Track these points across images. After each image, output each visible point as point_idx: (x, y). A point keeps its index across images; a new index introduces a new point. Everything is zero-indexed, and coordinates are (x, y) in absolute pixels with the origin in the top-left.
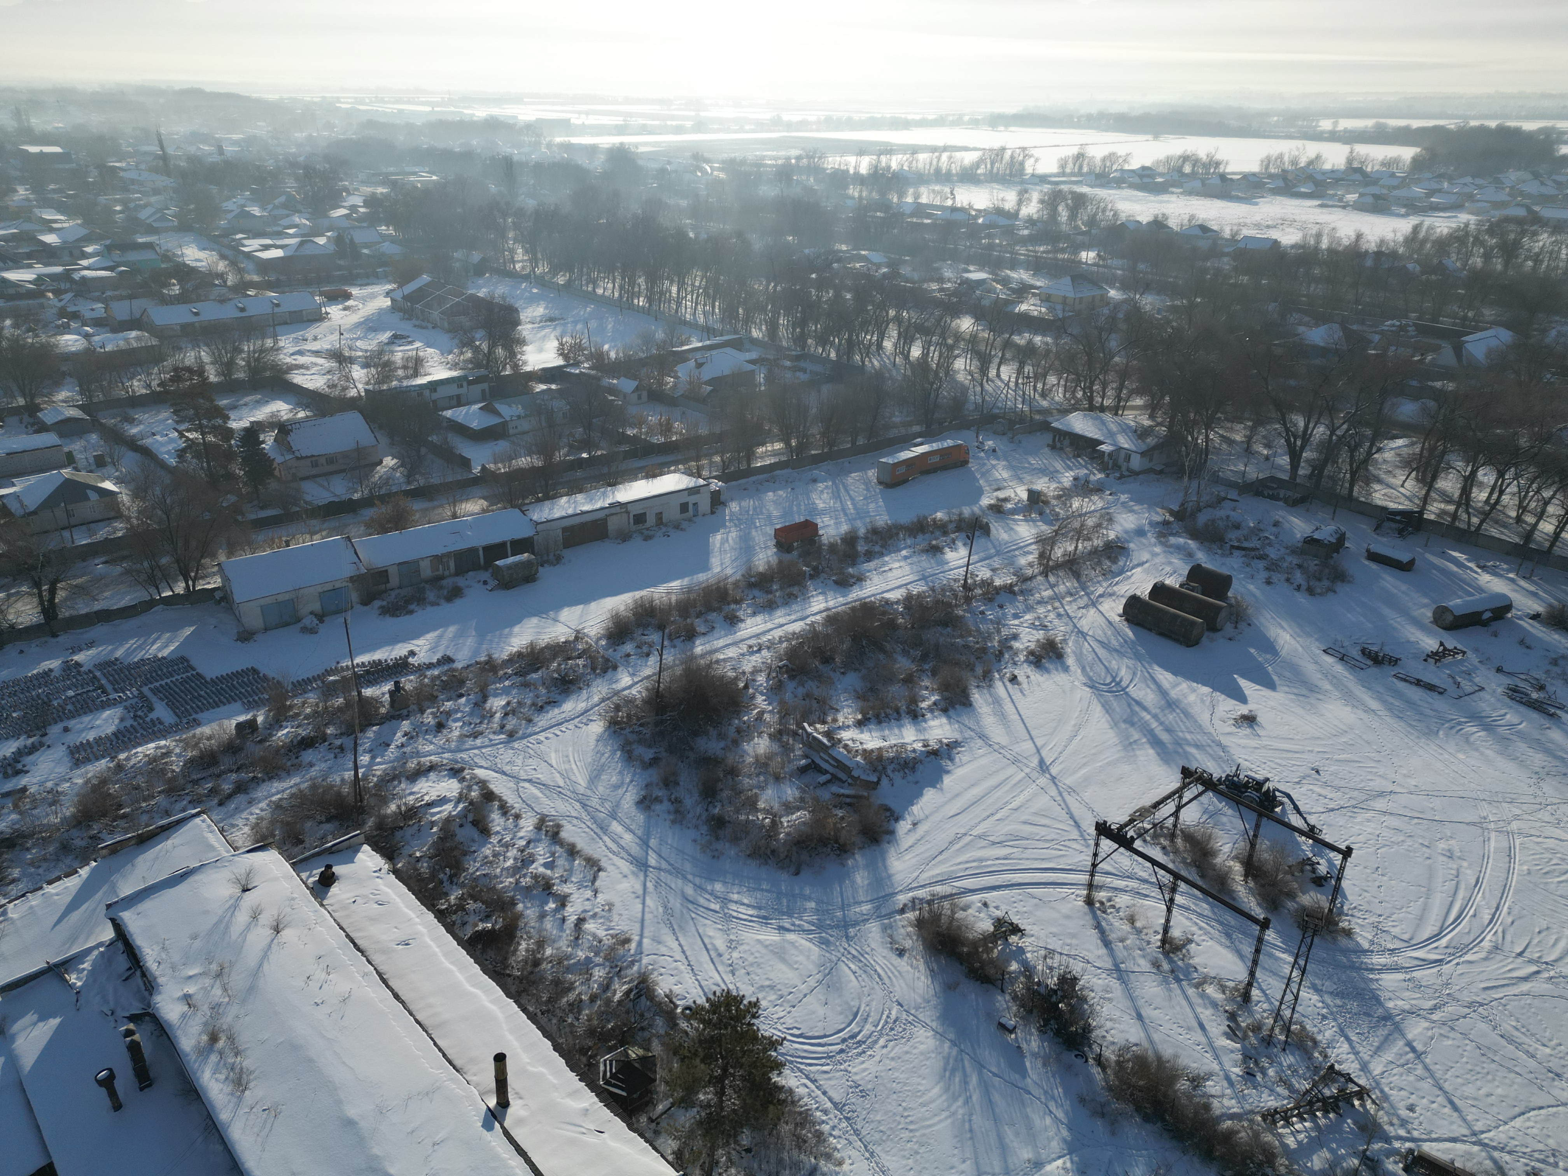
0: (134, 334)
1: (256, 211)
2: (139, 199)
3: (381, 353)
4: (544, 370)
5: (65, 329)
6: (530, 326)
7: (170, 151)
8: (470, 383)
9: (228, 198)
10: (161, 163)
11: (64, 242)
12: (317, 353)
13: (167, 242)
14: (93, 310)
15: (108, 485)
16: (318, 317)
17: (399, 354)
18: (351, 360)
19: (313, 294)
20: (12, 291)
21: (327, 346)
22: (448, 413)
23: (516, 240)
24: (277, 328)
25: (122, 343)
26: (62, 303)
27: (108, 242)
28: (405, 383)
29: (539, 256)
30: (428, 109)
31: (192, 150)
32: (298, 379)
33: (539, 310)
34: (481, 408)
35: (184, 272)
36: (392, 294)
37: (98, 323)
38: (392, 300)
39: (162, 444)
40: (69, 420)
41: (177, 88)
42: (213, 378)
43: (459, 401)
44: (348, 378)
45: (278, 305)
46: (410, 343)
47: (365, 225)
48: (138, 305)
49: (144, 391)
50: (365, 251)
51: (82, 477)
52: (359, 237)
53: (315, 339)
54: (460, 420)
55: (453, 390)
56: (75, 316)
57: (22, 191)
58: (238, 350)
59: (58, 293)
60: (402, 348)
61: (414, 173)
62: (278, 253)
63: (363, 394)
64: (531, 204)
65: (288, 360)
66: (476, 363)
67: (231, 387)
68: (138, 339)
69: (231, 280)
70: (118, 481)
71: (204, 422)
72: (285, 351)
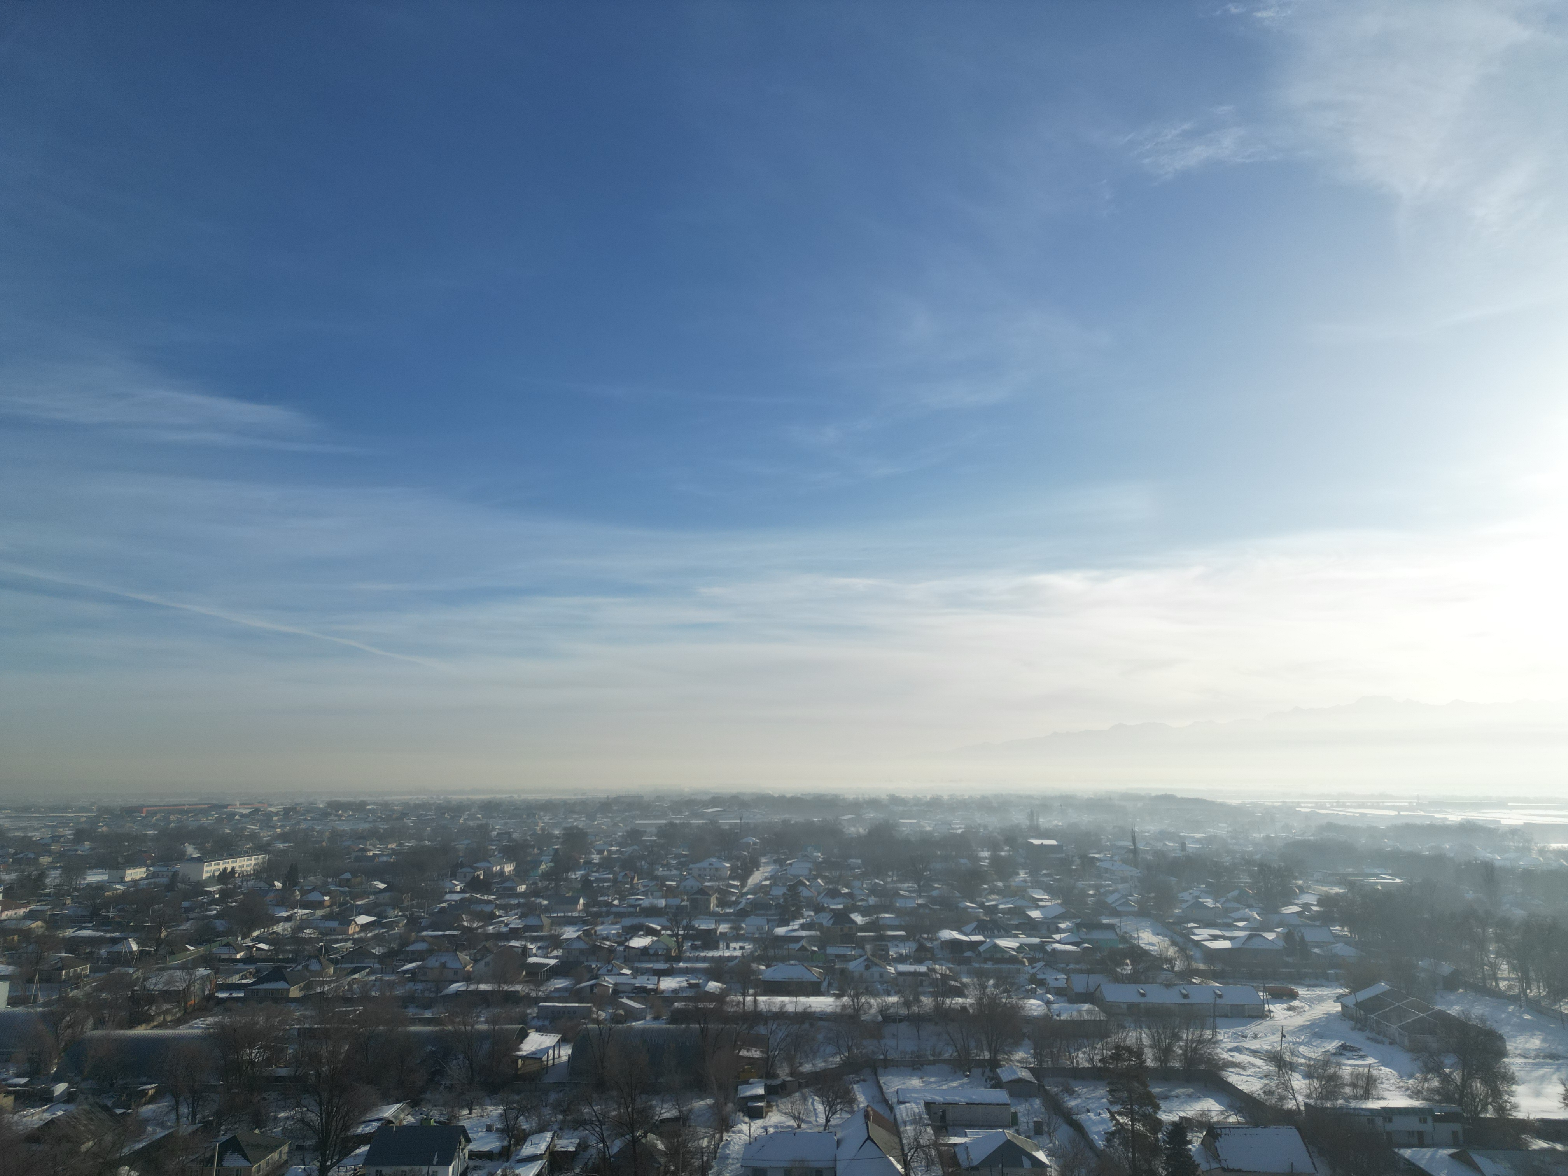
0: (1086, 1006)
1: (1209, 903)
2: (1109, 885)
3: (1326, 1063)
4: (1544, 1121)
5: (1032, 994)
6: (1520, 1060)
7: (1141, 846)
8: (1437, 1119)
9: (1185, 890)
10: (1131, 856)
11: (1045, 918)
12: (1255, 1053)
13: (1126, 925)
14: (1057, 979)
15: (1041, 1155)
16: (1261, 1015)
17: (1348, 1068)
18: (1292, 1067)
19: (1257, 990)
20: (999, 956)
21: (1268, 1047)
22: (1407, 1153)
23: (1498, 954)
24: (1219, 1021)
25: (1075, 1014)
26: (1034, 971)
27: (1078, 921)
28: (1353, 1104)
29: (1532, 975)
30: (1394, 813)
31: (1159, 846)
32: (1234, 1078)
33: (1535, 1043)
34: (1451, 1156)
35: (1138, 954)
36: (1344, 1000)
37: (1060, 992)
38: (1343, 1006)
39: (1095, 1123)
40: (1020, 1081)
41: (1153, 795)
42: (1150, 1063)
43: (1420, 1141)
44: (1287, 1086)
45: (1220, 996)
46: (1362, 1057)
47: (1318, 923)
48: (1095, 979)
49: (1086, 1065)
50: (1316, 950)
51: (1021, 1141)
52: (1311, 935)
53: (1255, 1037)
54: (1422, 1164)
55: (1414, 1124)
56: (1041, 983)
57: (1022, 874)
58: (1176, 1037)
59: (1032, 961)
60: (1351, 1062)
61: (1376, 875)
62: (1226, 944)
63: (1302, 1108)
64: (1519, 914)
65: (1225, 1055)
66: (1445, 1094)
67: (1165, 1075)
68: (1089, 1012)
69: (1179, 966)
70: (1051, 1154)
71: (1136, 1108)
72: (1223, 1046)
